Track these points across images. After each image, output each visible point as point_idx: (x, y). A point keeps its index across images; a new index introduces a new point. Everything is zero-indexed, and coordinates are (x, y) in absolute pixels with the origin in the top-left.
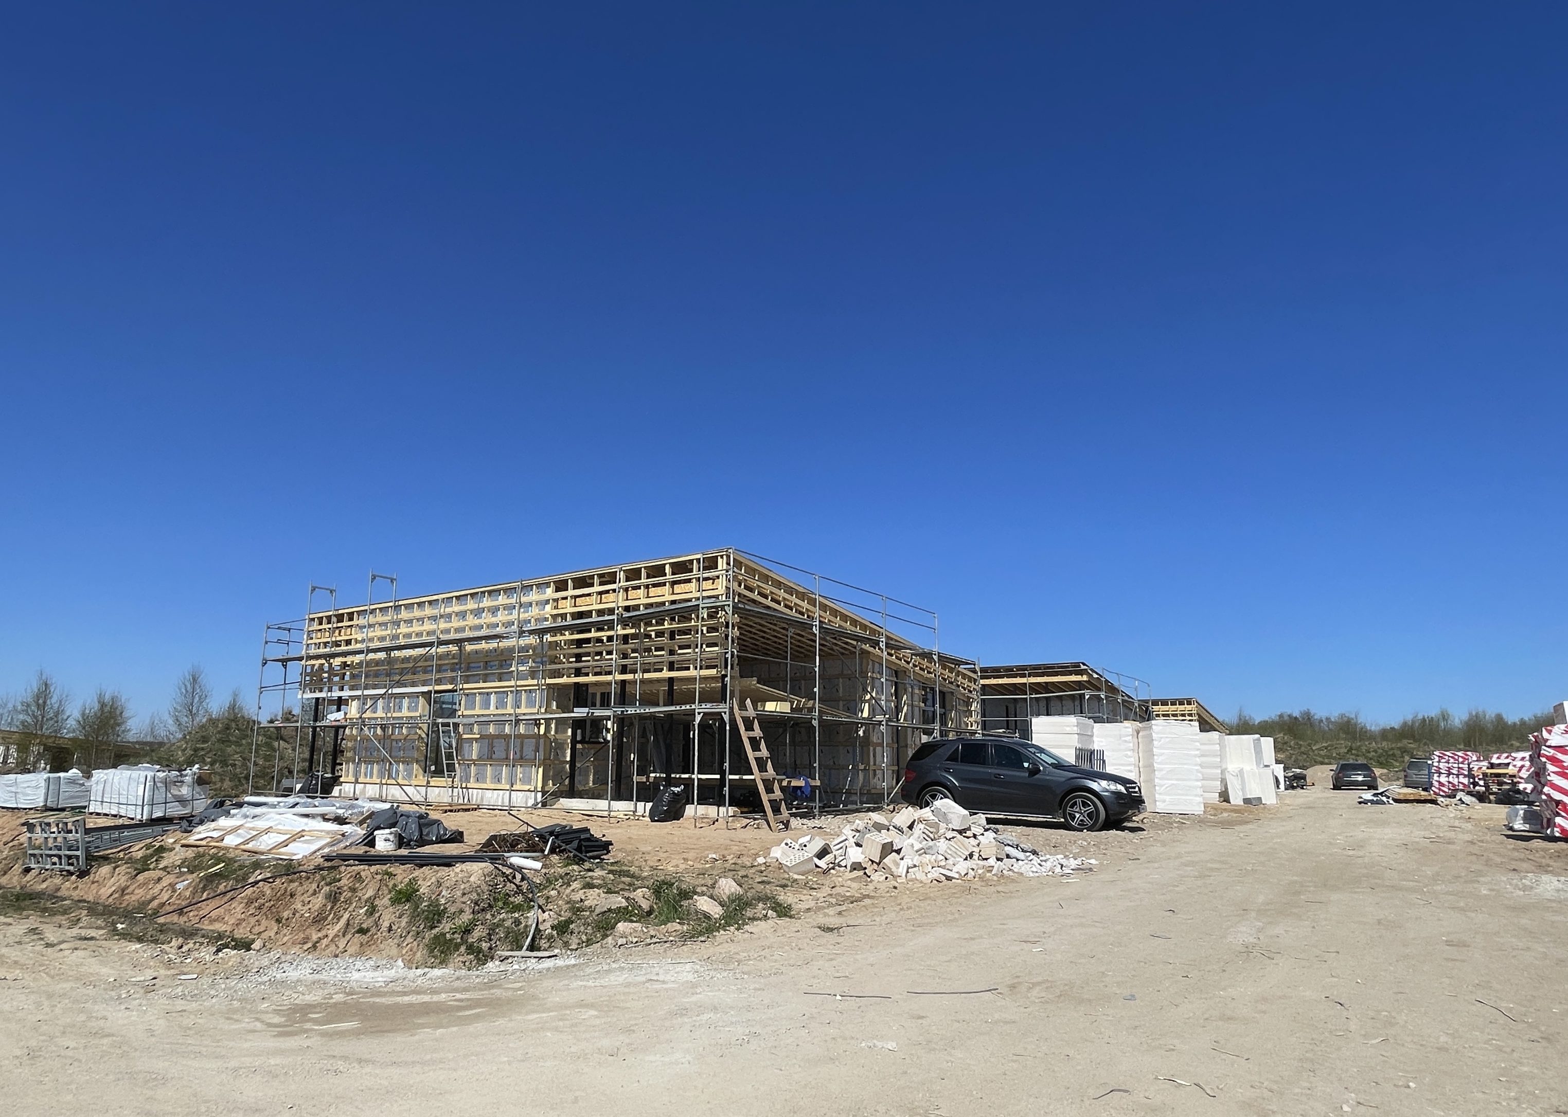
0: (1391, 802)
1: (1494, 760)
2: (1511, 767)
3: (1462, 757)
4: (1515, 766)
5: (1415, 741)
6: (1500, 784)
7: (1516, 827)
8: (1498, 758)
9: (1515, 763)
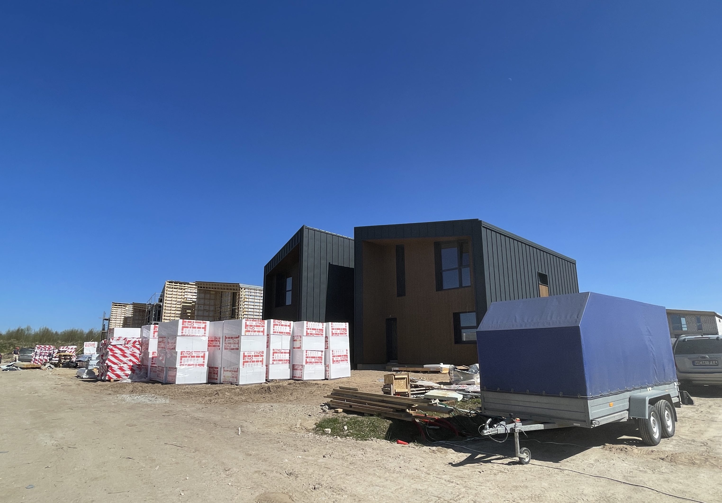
0: (20, 369)
1: (61, 349)
2: (66, 352)
3: (48, 348)
4: (68, 351)
5: (17, 340)
6: (65, 359)
7: (84, 377)
8: (63, 348)
9: (68, 350)
